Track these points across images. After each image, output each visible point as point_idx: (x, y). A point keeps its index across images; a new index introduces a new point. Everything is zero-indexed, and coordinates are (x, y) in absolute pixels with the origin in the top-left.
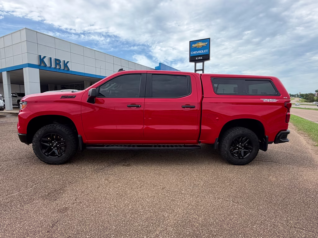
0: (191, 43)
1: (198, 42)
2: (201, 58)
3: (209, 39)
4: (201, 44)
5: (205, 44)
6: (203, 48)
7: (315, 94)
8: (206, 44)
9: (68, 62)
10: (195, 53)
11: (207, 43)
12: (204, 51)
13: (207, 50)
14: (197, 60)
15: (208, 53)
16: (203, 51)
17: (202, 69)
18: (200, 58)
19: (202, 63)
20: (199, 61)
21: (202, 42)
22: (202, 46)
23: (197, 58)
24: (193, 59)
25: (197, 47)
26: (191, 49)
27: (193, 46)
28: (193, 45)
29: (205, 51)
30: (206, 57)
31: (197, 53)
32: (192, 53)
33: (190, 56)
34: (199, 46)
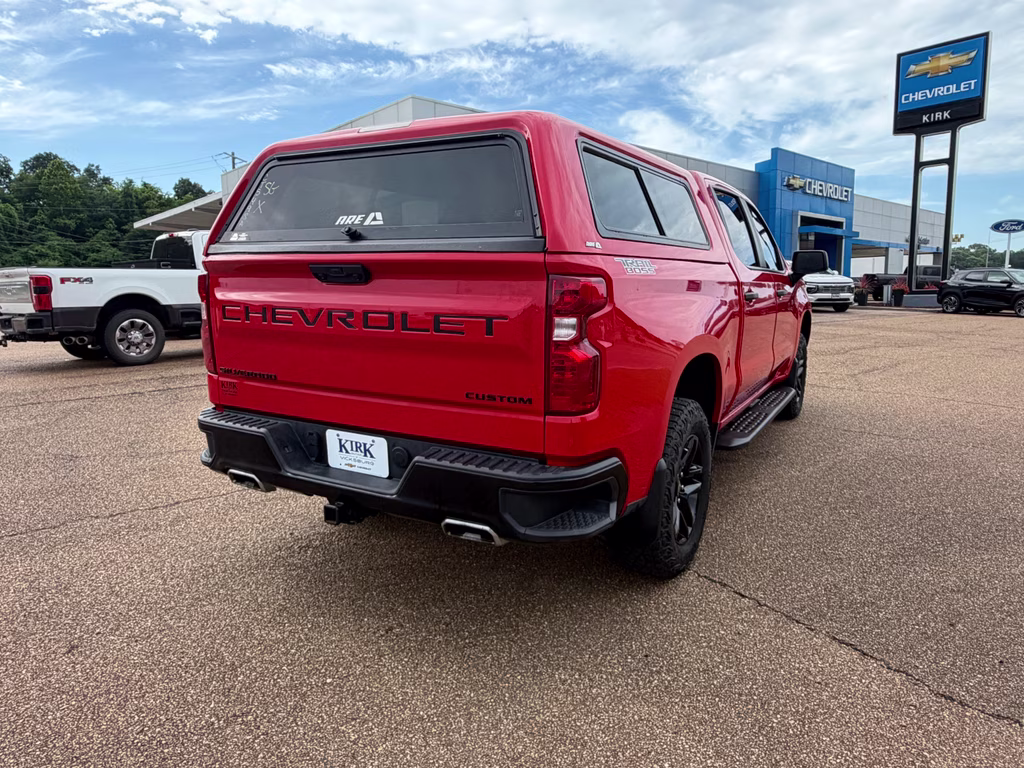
0: (904, 60)
1: (933, 55)
2: (946, 114)
3: (986, 35)
4: (946, 61)
5: (965, 58)
6: (955, 74)
8: (969, 60)
10: (919, 96)
11: (973, 54)
12: (958, 88)
13: (973, 82)
14: (926, 124)
15: (977, 94)
16: (953, 89)
18: (938, 116)
20: (936, 127)
21: (953, 53)
22: (953, 68)
23: (925, 118)
24: (909, 122)
25: (927, 73)
26: (904, 83)
27: (914, 72)
28: (912, 68)
29: (962, 86)
31: (929, 96)
32: (907, 98)
33: (899, 110)
34: (939, 67)
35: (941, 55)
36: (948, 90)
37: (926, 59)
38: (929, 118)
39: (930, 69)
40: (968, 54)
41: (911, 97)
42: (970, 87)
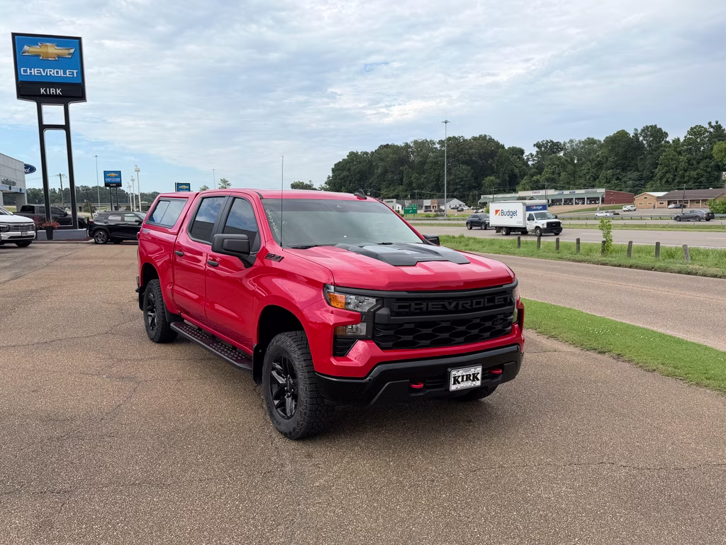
2: (58, 91)
4: (52, 50)
5: (67, 52)
8: (70, 54)
10: (35, 72)
11: (72, 51)
12: (65, 73)
13: (75, 71)
14: (43, 95)
15: (80, 81)
16: (61, 73)
17: (63, 123)
18: (53, 91)
19: (61, 108)
20: (53, 100)
21: (58, 45)
22: (59, 57)
23: (42, 91)
25: (39, 56)
27: (28, 52)
28: (26, 48)
29: (68, 73)
30: (74, 92)
33: (20, 79)
34: (47, 53)
35: (48, 44)
36: (57, 72)
37: (38, 45)
38: (46, 91)
39: (42, 53)
40: (69, 49)
41: (29, 71)
42: (73, 74)
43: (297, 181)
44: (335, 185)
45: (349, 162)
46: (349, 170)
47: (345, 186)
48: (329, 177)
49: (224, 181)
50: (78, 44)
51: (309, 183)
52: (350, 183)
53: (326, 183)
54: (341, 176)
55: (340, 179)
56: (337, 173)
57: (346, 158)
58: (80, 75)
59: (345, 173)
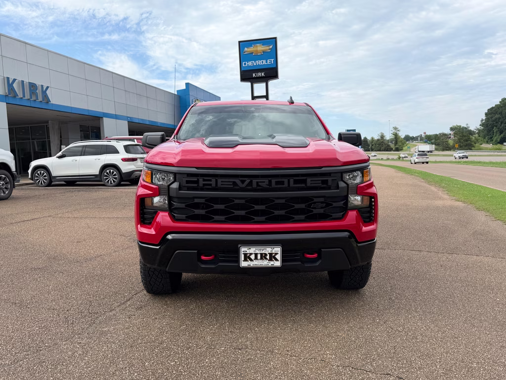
0: (242, 44)
1: (254, 44)
2: (263, 74)
3: (275, 38)
4: (260, 48)
5: (268, 48)
6: (264, 55)
7: (450, 134)
8: (270, 49)
9: (48, 87)
10: (250, 63)
11: (271, 47)
12: (266, 62)
13: (272, 60)
14: (255, 78)
15: (275, 66)
16: (264, 62)
17: (265, 94)
18: (259, 74)
20: (259, 80)
21: (263, 45)
22: (264, 52)
23: (254, 75)
24: (247, 76)
25: (252, 53)
26: (242, 57)
27: (247, 52)
28: (246, 49)
29: (268, 62)
30: (271, 73)
31: (255, 64)
32: (245, 64)
33: (242, 69)
34: (257, 51)
35: (258, 45)
36: (262, 62)
37: (252, 46)
38: (256, 75)
39: (254, 51)
40: (269, 46)
41: (247, 64)
42: (271, 62)
43: (455, 125)
44: (487, 126)
45: (501, 107)
46: (501, 113)
47: (496, 126)
48: (482, 120)
49: (395, 128)
50: (274, 42)
51: (466, 126)
52: (501, 123)
53: (480, 125)
54: (493, 119)
55: (493, 121)
56: (489, 116)
57: (499, 103)
58: (275, 62)
59: (497, 116)
